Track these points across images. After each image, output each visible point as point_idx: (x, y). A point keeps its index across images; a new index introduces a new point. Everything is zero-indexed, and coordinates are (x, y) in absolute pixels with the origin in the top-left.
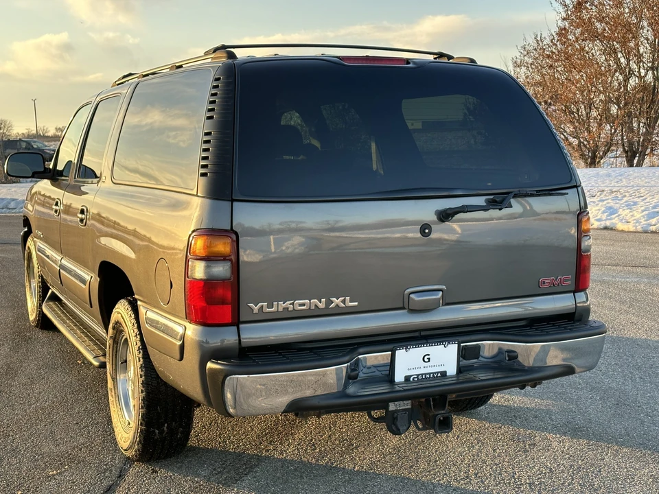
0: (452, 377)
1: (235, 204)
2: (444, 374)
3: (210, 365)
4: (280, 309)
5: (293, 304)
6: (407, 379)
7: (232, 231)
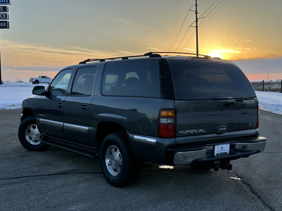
0: (228, 154)
1: (175, 101)
2: (226, 153)
3: (168, 150)
4: (187, 133)
5: (190, 131)
6: (217, 154)
7: (174, 109)
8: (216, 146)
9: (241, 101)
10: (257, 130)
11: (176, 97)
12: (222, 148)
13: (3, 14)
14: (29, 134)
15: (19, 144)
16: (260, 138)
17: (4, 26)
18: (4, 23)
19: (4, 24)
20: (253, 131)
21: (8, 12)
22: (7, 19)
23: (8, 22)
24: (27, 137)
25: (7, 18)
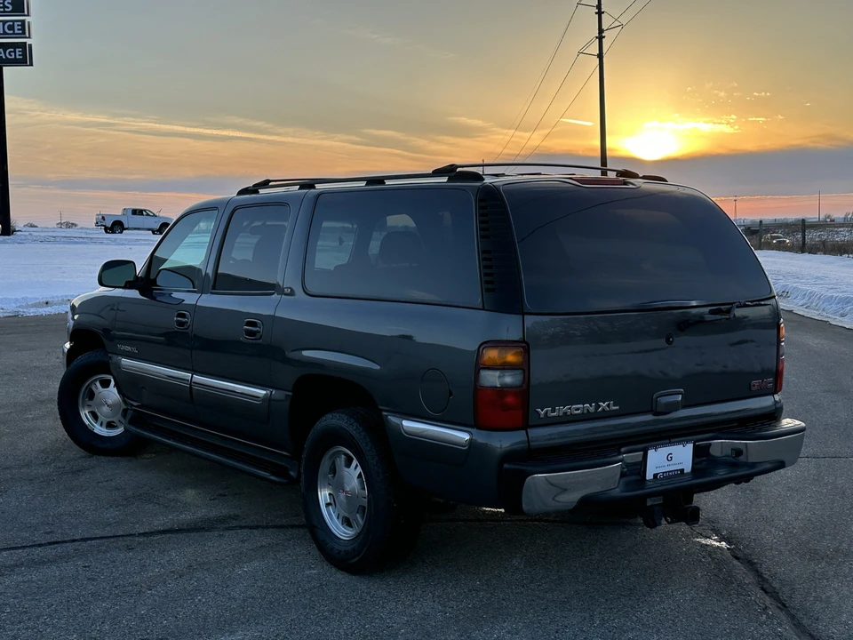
0: (688, 474)
1: (526, 316)
2: (682, 470)
3: (506, 466)
4: (561, 414)
5: (570, 408)
6: (655, 476)
7: (524, 341)
8: (651, 453)
9: (728, 311)
10: (777, 397)
11: (528, 306)
12: (669, 456)
13: (14, 21)
14: (90, 403)
15: (61, 433)
16: (787, 423)
17: (18, 57)
18: (17, 50)
19: (18, 53)
20: (765, 402)
21: (28, 15)
22: (26, 38)
23: (30, 46)
24: (85, 414)
25: (24, 33)
